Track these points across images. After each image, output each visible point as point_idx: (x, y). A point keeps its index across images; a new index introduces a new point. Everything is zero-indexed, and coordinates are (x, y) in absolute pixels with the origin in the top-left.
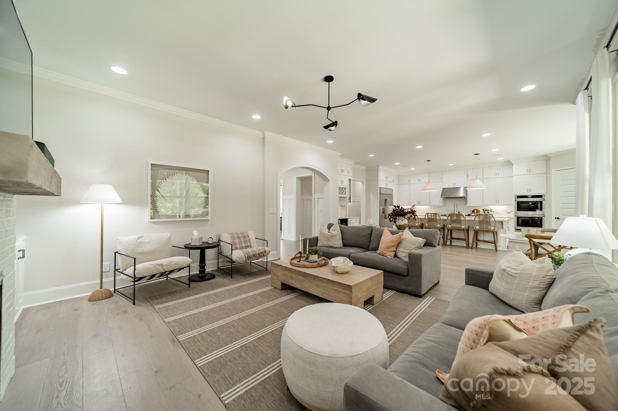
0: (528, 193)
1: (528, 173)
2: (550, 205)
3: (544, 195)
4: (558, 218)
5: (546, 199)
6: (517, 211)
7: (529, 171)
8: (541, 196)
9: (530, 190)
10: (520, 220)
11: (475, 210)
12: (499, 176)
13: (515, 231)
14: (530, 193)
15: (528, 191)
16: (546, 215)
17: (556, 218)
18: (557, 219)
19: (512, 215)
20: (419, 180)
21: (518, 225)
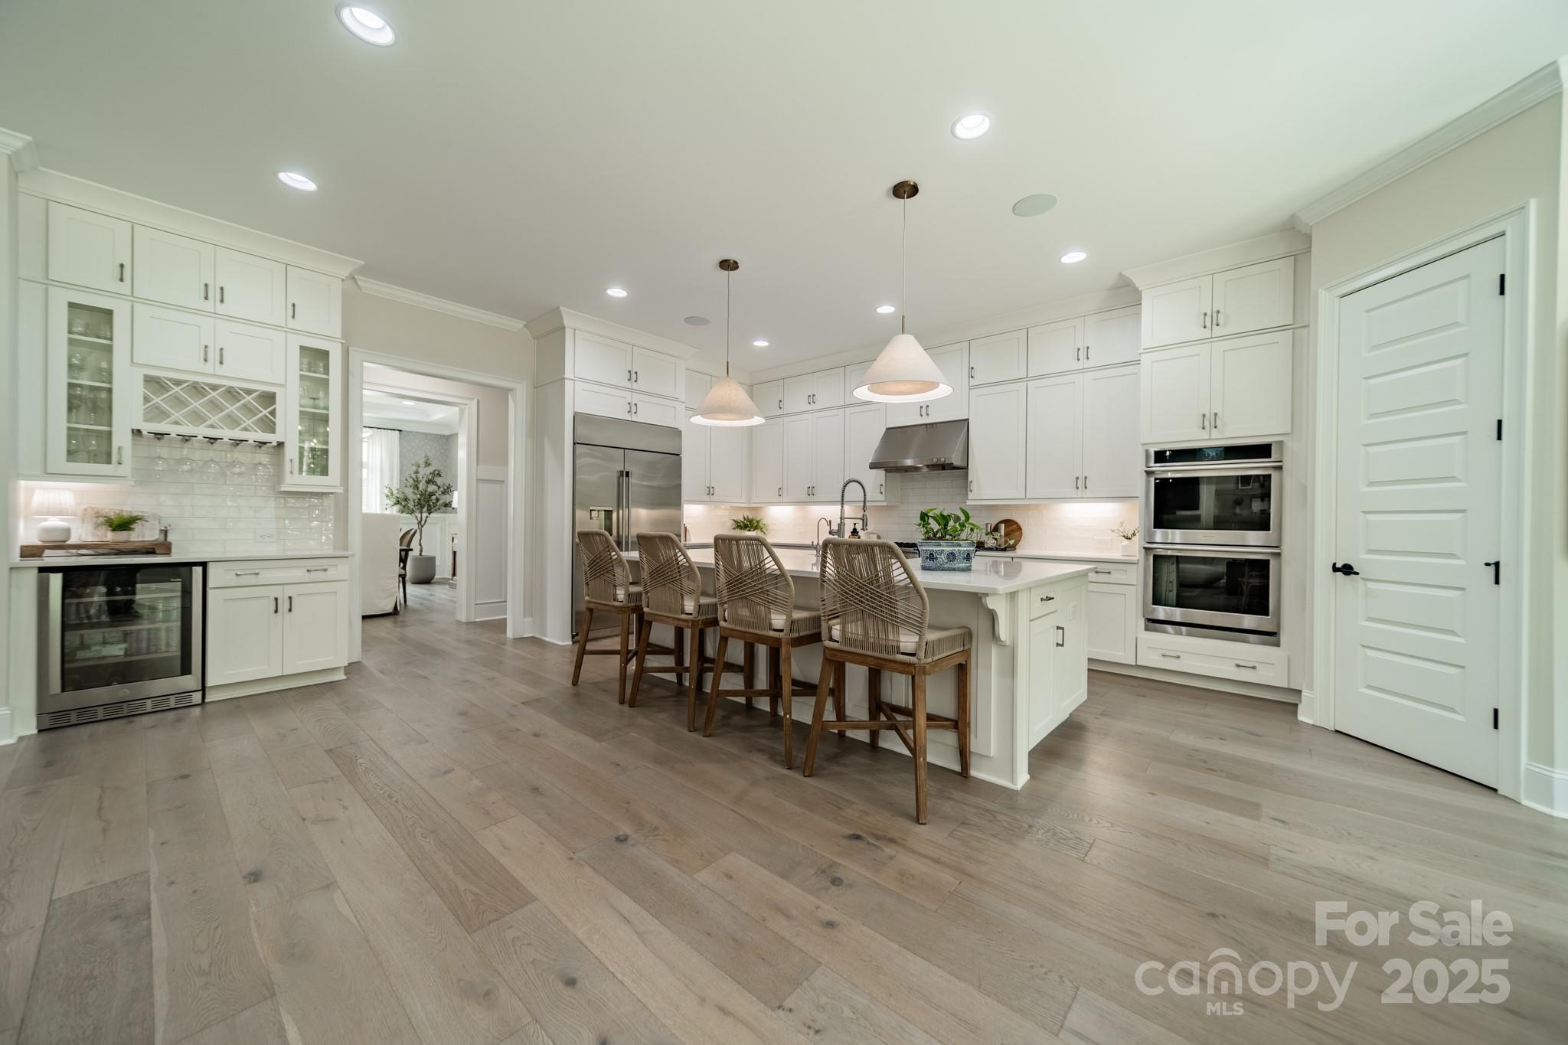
0: (1204, 435)
1: (1207, 333)
2: (1305, 494)
3: (1281, 442)
4: (1347, 570)
5: (1286, 465)
6: (1155, 527)
7: (1212, 319)
8: (1262, 451)
9: (1210, 421)
10: (1170, 574)
11: (1001, 522)
12: (1089, 364)
13: (1147, 629)
14: (1215, 434)
15: (1207, 424)
16: (1286, 550)
17: (1335, 569)
18: (1339, 574)
19: (1134, 550)
20: (811, 399)
21: (1157, 601)
